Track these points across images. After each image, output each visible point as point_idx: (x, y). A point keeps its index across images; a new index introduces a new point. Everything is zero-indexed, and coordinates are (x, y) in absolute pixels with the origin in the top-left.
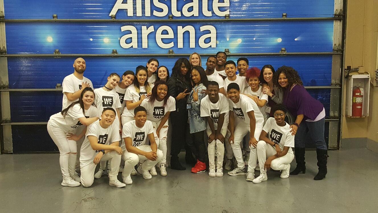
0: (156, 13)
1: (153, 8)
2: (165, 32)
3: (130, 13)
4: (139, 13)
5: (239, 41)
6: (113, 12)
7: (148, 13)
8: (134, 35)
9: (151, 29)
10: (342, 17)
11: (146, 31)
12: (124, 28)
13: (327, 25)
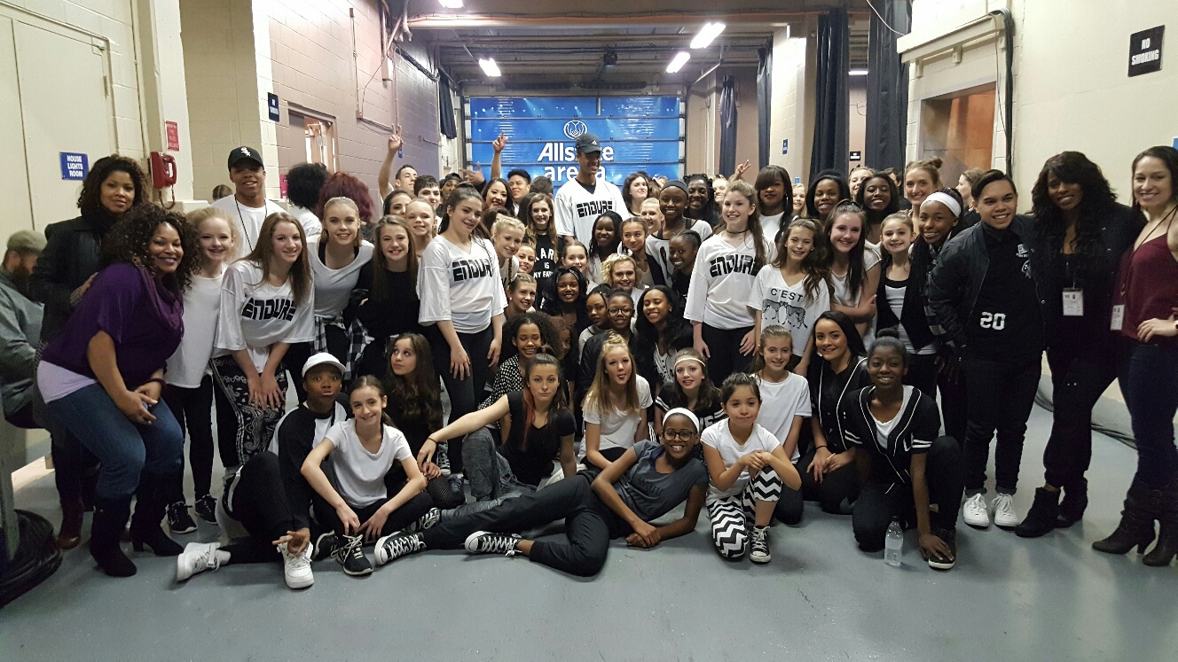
0: (566, 159)
1: (565, 155)
2: (573, 171)
3: (551, 159)
4: (556, 159)
5: (620, 176)
6: (540, 159)
7: (562, 159)
8: (553, 173)
9: (564, 168)
10: (684, 161)
11: (560, 170)
12: (547, 168)
13: (675, 166)
